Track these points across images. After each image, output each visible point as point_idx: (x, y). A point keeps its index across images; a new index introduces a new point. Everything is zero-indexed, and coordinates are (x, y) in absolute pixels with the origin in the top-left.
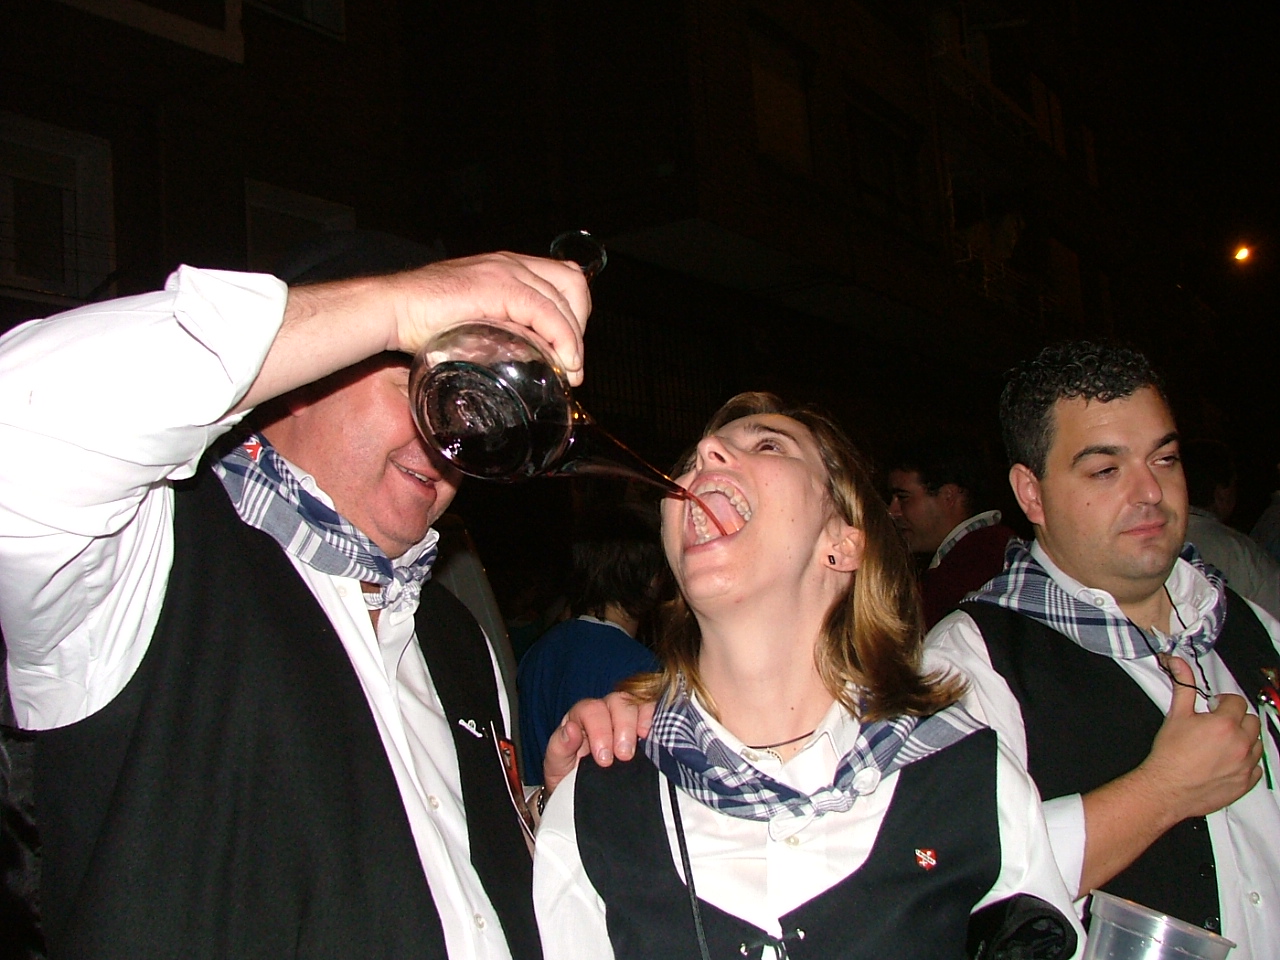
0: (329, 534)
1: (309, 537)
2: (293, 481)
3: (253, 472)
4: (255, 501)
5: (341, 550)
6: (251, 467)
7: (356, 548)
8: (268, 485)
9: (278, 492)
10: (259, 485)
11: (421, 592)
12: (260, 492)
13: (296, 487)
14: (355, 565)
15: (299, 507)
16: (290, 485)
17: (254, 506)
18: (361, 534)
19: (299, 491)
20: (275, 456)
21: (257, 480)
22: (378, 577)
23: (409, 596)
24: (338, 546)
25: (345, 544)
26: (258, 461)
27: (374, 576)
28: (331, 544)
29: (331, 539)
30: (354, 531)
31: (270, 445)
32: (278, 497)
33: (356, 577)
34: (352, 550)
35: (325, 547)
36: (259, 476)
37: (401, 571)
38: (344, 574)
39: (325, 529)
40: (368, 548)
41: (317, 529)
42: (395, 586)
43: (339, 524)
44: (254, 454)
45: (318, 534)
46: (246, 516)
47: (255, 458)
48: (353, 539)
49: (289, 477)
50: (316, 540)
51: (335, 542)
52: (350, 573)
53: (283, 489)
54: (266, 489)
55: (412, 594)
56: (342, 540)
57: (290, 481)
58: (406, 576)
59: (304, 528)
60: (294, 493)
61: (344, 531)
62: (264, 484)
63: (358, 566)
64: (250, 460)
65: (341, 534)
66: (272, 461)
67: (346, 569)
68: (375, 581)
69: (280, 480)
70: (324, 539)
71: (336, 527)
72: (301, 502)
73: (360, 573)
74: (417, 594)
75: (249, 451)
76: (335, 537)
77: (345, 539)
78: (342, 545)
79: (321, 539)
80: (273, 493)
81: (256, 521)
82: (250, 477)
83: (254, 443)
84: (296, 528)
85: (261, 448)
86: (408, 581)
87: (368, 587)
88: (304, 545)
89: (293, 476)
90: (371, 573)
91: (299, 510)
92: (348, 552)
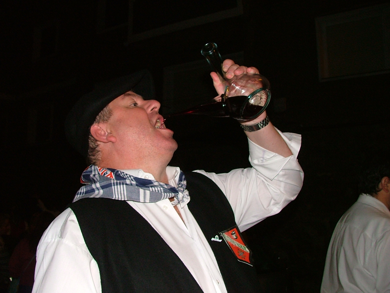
0: (151, 188)
1: (145, 193)
2: (130, 176)
3: (114, 183)
4: (121, 192)
5: (157, 191)
6: (112, 182)
7: (162, 189)
8: (121, 184)
9: (126, 184)
10: (119, 186)
11: (189, 193)
12: (120, 188)
13: (132, 178)
14: (164, 194)
15: (136, 184)
16: (130, 178)
17: (121, 194)
18: (161, 183)
19: (134, 178)
20: (119, 172)
21: (117, 185)
22: (173, 194)
23: (186, 196)
24: (155, 191)
25: (158, 189)
26: (114, 177)
27: (172, 195)
28: (153, 191)
29: (152, 189)
30: (159, 183)
31: (116, 170)
32: (127, 186)
33: (166, 198)
34: (161, 190)
35: (152, 193)
36: (117, 183)
37: (180, 189)
38: (162, 199)
39: (149, 187)
40: (166, 187)
41: (146, 188)
42: (180, 195)
43: (152, 183)
44: (112, 176)
45: (147, 190)
46: (120, 198)
47: (113, 177)
48: (159, 186)
49: (128, 176)
50: (148, 192)
51: (154, 190)
52: (164, 198)
53: (128, 182)
54: (122, 186)
55: (187, 195)
56: (156, 188)
57: (129, 177)
58: (182, 189)
59: (141, 191)
60: (132, 180)
61: (155, 185)
62: (120, 184)
63: (166, 194)
64: (111, 180)
65: (154, 186)
66: (119, 174)
67: (162, 197)
68: (173, 196)
69: (125, 179)
70: (150, 190)
71: (152, 185)
72: (136, 182)
73: (167, 196)
74: (188, 194)
75: (109, 177)
76: (153, 188)
77: (157, 187)
78: (157, 190)
79: (149, 191)
80: (125, 186)
81: (124, 198)
82: (114, 185)
83: (109, 173)
84: (139, 192)
85: (113, 173)
86: (183, 191)
87: (171, 199)
88: (145, 197)
89: (129, 175)
90: (171, 194)
91: (137, 185)
92: (160, 191)
